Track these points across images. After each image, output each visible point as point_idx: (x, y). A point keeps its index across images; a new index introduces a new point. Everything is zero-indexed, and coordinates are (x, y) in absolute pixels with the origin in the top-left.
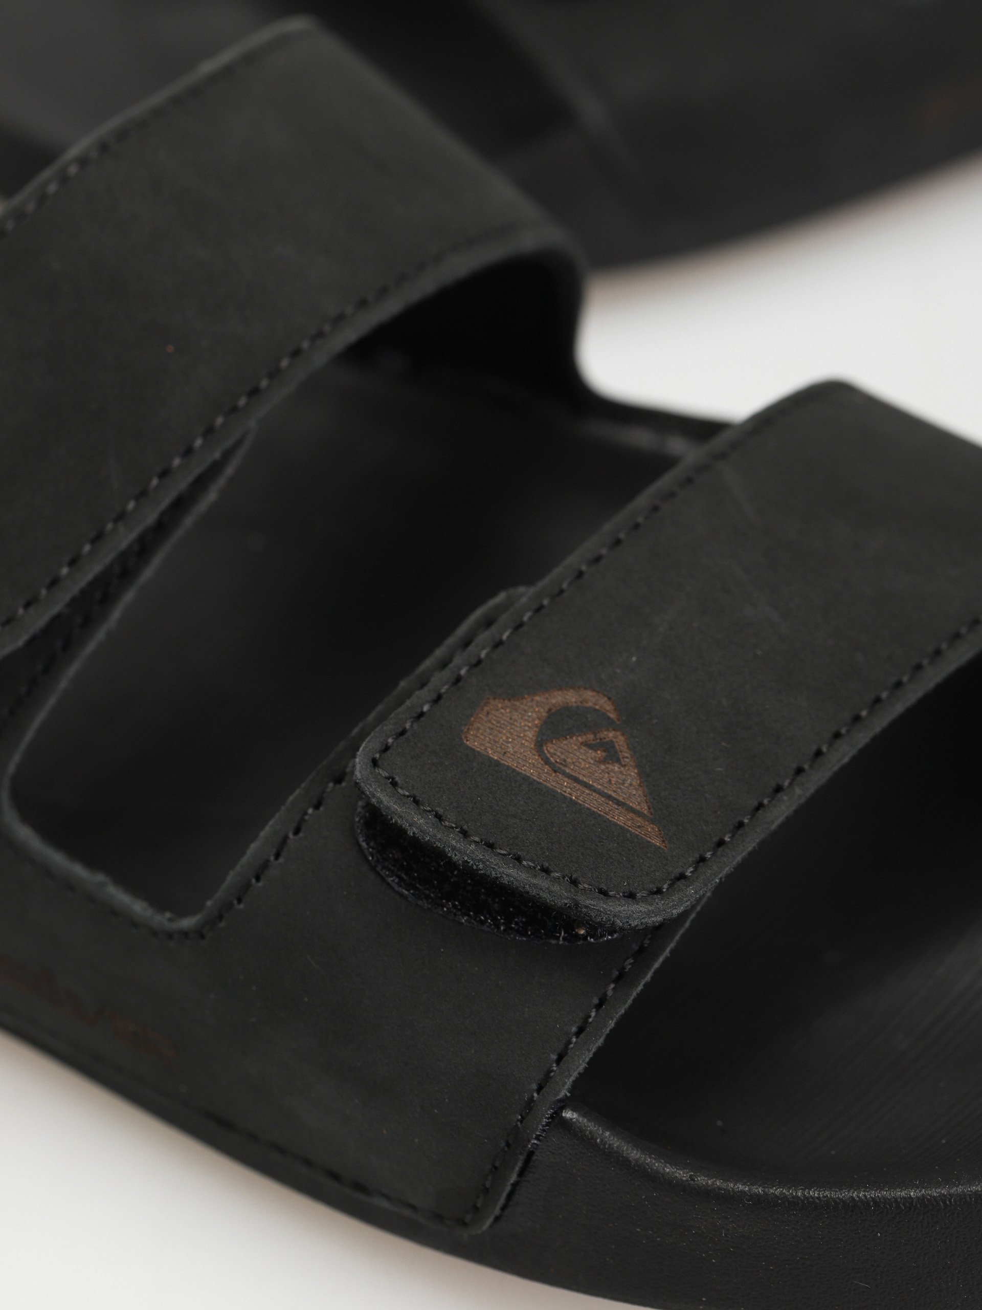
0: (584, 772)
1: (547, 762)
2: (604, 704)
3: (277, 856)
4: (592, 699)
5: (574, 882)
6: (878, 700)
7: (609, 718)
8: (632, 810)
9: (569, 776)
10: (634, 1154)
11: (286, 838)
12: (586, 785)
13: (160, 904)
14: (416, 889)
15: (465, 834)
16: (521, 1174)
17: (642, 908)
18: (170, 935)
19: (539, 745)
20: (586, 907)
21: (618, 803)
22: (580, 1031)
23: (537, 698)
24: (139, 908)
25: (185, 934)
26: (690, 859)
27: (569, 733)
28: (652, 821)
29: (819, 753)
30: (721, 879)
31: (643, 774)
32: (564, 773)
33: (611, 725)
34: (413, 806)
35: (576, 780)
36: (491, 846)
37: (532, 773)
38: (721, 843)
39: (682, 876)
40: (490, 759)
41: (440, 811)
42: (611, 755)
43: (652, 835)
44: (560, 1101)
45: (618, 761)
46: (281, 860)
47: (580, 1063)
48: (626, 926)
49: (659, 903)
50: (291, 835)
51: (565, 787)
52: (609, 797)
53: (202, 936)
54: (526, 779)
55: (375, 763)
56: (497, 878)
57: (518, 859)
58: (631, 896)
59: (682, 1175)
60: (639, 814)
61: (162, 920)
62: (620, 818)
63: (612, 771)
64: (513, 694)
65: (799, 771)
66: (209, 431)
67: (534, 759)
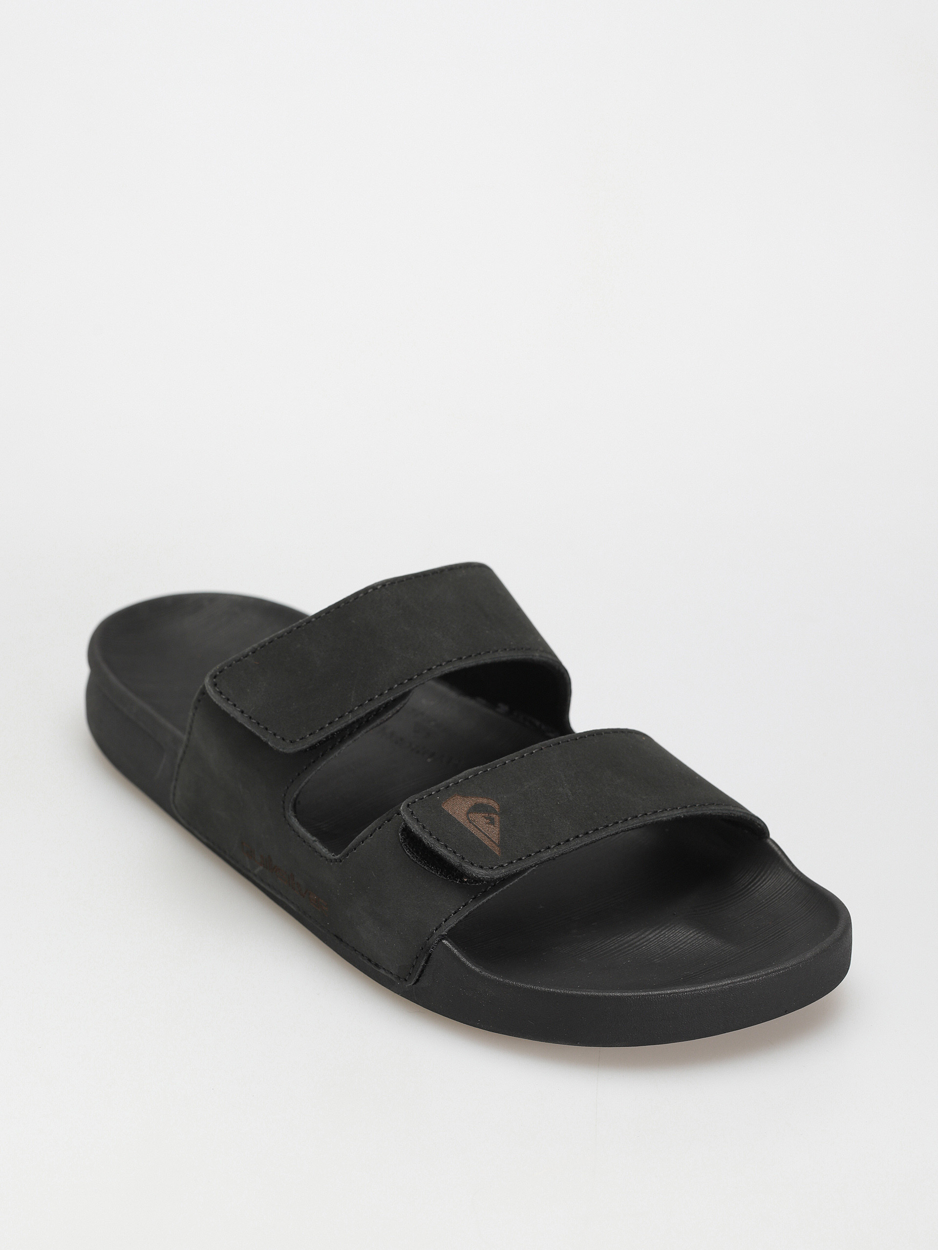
0: (480, 825)
1: (468, 819)
2: (496, 806)
3: (371, 835)
4: (492, 803)
5: (463, 858)
6: (597, 829)
7: (496, 810)
8: (492, 841)
9: (474, 825)
10: (463, 959)
11: (376, 829)
12: (479, 829)
13: (331, 850)
14: (413, 854)
15: (431, 835)
16: (426, 962)
17: (484, 871)
18: (331, 861)
19: (468, 813)
20: (464, 867)
21: (488, 838)
22: (456, 912)
23: (473, 799)
24: (324, 851)
25: (336, 860)
26: (507, 861)
27: (480, 812)
28: (498, 846)
29: (568, 841)
30: (517, 871)
31: (501, 830)
32: (473, 824)
33: (496, 813)
34: (416, 821)
35: (476, 827)
36: (438, 840)
37: (462, 821)
38: (521, 859)
39: (502, 866)
40: (449, 813)
41: (425, 825)
42: (492, 822)
43: (497, 851)
44: (443, 936)
45: (494, 825)
46: (372, 837)
47: (452, 923)
48: (476, 877)
49: (491, 872)
50: (377, 829)
51: (472, 828)
52: (486, 835)
53: (341, 861)
54: (459, 822)
55: (408, 805)
56: (437, 851)
57: (446, 847)
58: (481, 867)
59: (477, 970)
60: (495, 843)
61: (330, 856)
62: (487, 842)
63: (490, 827)
64: (465, 795)
65: (559, 844)
66: (390, 689)
67: (464, 817)
